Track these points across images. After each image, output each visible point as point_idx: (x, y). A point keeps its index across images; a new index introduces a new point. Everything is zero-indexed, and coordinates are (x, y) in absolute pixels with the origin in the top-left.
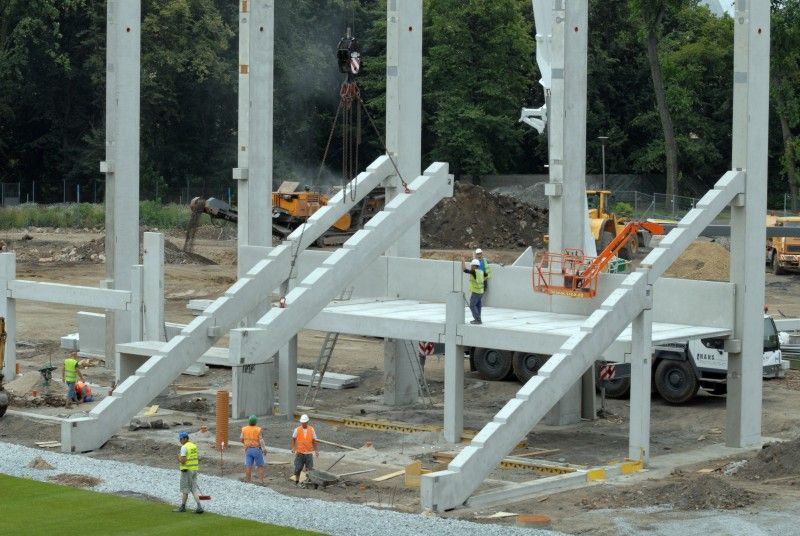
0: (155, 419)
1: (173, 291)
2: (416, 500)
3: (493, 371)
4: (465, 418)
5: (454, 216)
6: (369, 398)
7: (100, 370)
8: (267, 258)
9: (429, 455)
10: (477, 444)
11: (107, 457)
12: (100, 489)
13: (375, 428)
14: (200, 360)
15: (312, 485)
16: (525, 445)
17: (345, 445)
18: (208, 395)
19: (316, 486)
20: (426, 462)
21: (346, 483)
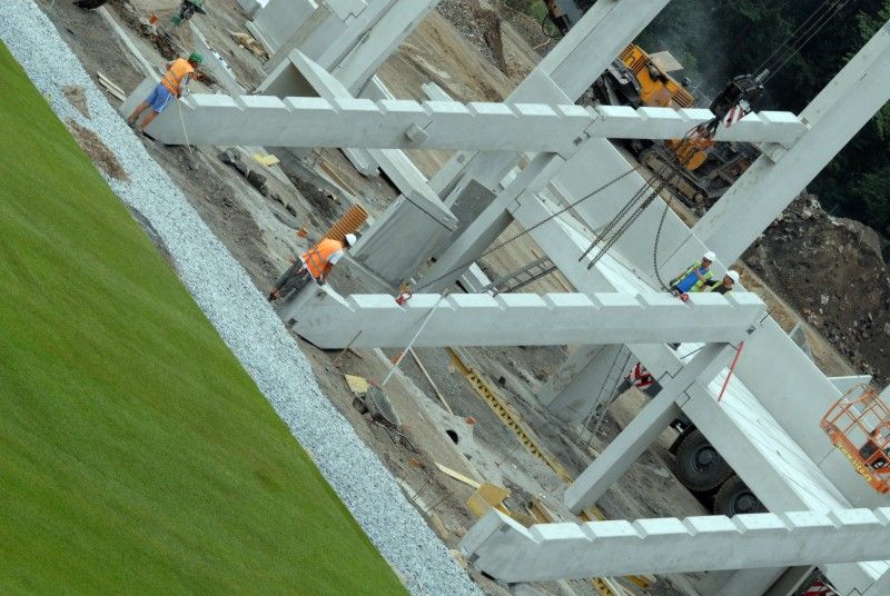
0: (259, 172)
1: (425, 56)
2: (460, 530)
3: (692, 471)
4: (609, 492)
5: (822, 266)
6: (525, 373)
7: (253, 63)
9: (528, 496)
10: (589, 532)
11: (164, 162)
12: (117, 186)
13: (497, 411)
14: (373, 152)
15: (361, 405)
16: (646, 585)
17: (445, 398)
18: (348, 201)
19: (365, 411)
20: (517, 501)
21: (402, 438)
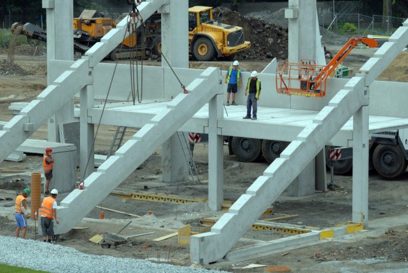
2: (186, 255)
3: (246, 154)
4: (225, 191)
6: (151, 177)
8: (70, 69)
9: (197, 220)
10: (234, 211)
13: (155, 200)
14: (18, 149)
15: (106, 245)
16: (271, 212)
17: (132, 214)
18: (25, 176)
19: (109, 246)
20: (194, 226)
21: (132, 243)
